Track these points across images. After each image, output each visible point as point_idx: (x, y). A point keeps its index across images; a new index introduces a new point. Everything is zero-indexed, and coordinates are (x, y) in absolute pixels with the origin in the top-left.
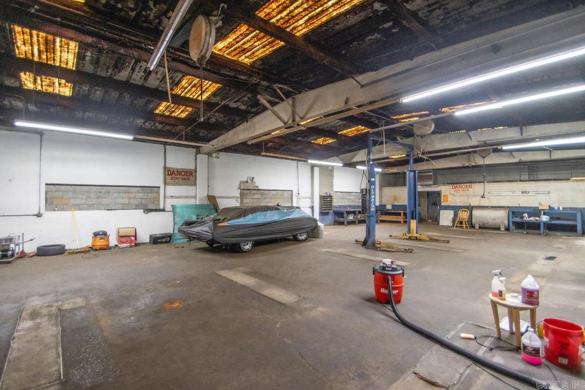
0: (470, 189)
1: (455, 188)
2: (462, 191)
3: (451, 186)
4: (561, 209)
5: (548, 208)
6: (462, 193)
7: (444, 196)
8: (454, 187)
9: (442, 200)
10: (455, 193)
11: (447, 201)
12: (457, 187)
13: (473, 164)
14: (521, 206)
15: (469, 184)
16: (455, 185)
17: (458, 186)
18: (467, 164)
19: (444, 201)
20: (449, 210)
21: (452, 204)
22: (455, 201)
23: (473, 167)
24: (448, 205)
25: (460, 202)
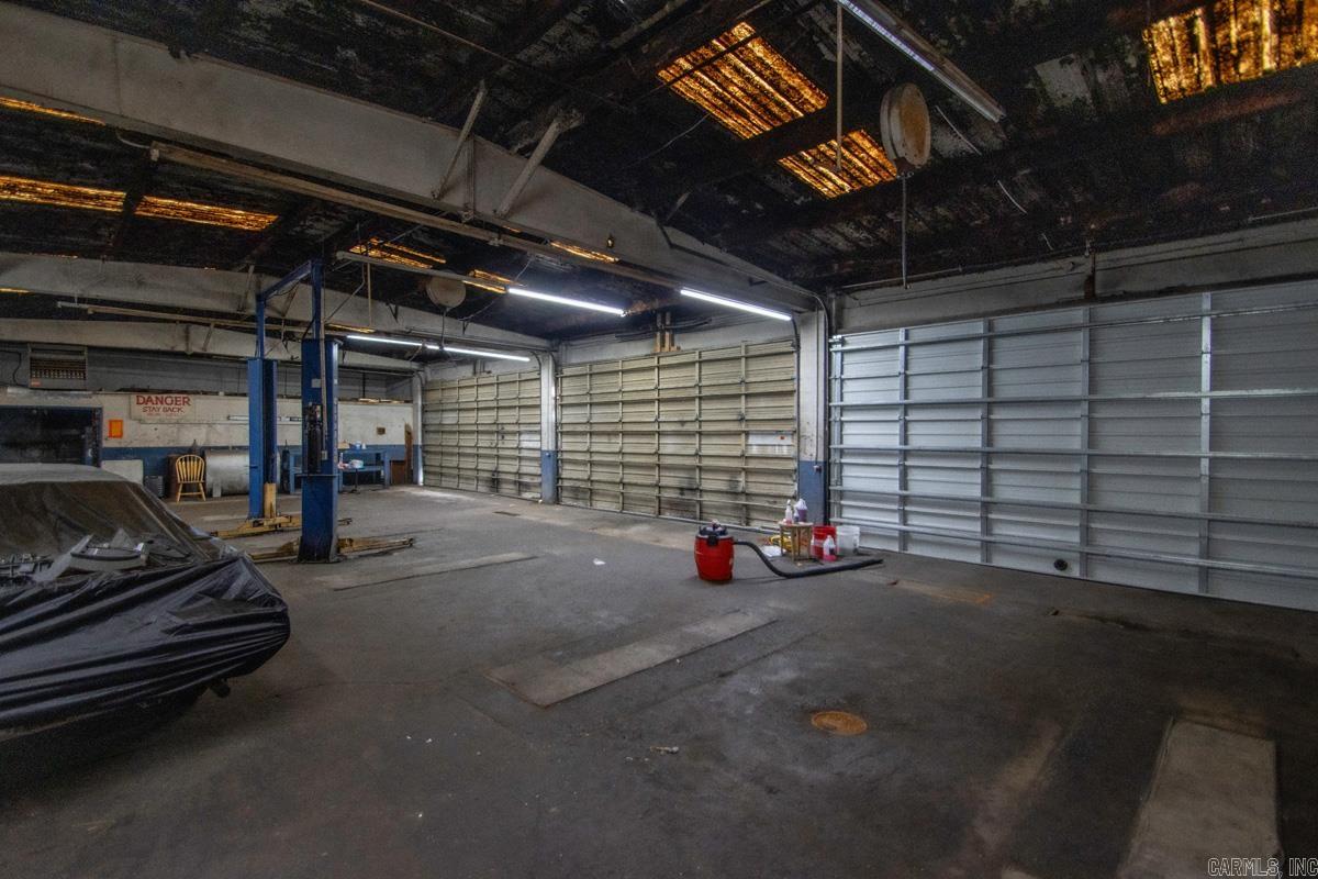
0: (186, 408)
1: (145, 402)
2: (165, 410)
3: (134, 397)
4: (364, 447)
5: (348, 447)
6: (163, 415)
7: (111, 422)
8: (141, 400)
9: (105, 433)
10: (144, 415)
11: (121, 436)
12: (150, 400)
13: (195, 349)
14: (289, 444)
15: (182, 396)
16: (146, 396)
17: (153, 397)
18: (181, 348)
19: (111, 436)
20: (127, 459)
21: (136, 444)
22: (145, 434)
23: (196, 356)
24: (123, 445)
25: (158, 437)
